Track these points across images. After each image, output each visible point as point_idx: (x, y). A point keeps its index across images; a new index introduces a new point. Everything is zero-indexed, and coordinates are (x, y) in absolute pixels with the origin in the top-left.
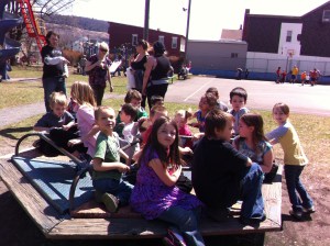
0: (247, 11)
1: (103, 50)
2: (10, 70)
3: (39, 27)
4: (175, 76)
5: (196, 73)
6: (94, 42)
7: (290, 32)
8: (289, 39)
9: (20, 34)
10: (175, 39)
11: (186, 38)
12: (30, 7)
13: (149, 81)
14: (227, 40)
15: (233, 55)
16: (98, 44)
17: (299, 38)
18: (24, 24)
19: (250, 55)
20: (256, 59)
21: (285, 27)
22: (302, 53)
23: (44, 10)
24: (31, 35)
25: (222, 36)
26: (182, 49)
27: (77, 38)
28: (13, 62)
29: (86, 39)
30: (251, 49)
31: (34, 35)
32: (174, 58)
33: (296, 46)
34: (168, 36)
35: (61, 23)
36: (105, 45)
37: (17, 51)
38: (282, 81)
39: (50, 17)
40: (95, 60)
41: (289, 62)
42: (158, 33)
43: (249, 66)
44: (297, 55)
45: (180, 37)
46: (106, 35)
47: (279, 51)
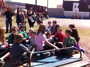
4: (45, 18)
5: (50, 17)
7: (76, 5)
8: (75, 7)
15: (60, 12)
16: (23, 10)
17: (78, 7)
18: (1, 5)
19: (65, 12)
20: (67, 13)
21: (74, 4)
22: (79, 11)
23: (7, 0)
25: (57, 7)
26: (46, 10)
30: (65, 10)
33: (77, 9)
34: (42, 7)
35: (12, 4)
41: (76, 13)
42: (39, 6)
43: (65, 15)
44: (78, 12)
45: (45, 7)
46: (25, 7)
47: (73, 10)
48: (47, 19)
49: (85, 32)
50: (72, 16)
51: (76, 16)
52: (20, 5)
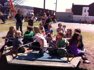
0: (73, 4)
1: (32, 15)
2: (6, 21)
3: (14, 9)
4: (52, 22)
7: (85, 10)
8: (85, 11)
9: (9, 11)
10: (52, 12)
11: (56, 11)
12: (11, 3)
13: (45, 23)
14: (67, 12)
15: (69, 16)
16: (31, 13)
17: (88, 11)
18: (10, 8)
19: (74, 16)
20: (76, 17)
21: (84, 8)
23: (16, 4)
24: (12, 11)
25: (66, 11)
26: (54, 14)
27: (25, 12)
29: (27, 12)
30: (74, 14)
31: (13, 11)
32: (52, 17)
33: (87, 13)
34: (51, 11)
35: (20, 8)
36: (33, 14)
37: (8, 15)
39: (17, 6)
40: (30, 18)
41: (85, 18)
42: (48, 10)
43: (74, 19)
44: (88, 16)
45: (54, 11)
46: (33, 11)
47: (82, 15)
48: (55, 23)
49: (91, 36)
52: (28, 9)
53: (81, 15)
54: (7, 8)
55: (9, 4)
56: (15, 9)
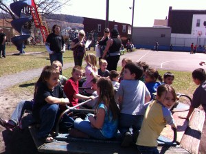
0: (170, 8)
1: (81, 35)
2: (25, 48)
3: (42, 22)
4: (125, 50)
5: (138, 48)
6: (74, 29)
7: (199, 20)
8: (198, 25)
9: (30, 26)
10: (124, 26)
11: (132, 26)
12: (36, 9)
14: (158, 26)
15: (163, 36)
16: (77, 31)
17: (205, 24)
18: (33, 20)
19: (173, 35)
20: (177, 38)
21: (195, 17)
23: (44, 11)
24: (37, 26)
25: (155, 24)
26: (129, 33)
27: (64, 28)
28: (26, 43)
29: (69, 28)
30: (173, 31)
31: (39, 26)
32: (125, 38)
34: (120, 25)
35: (55, 19)
37: (29, 36)
38: (194, 52)
39: (48, 16)
40: (77, 41)
41: (199, 40)
42: (114, 23)
43: (173, 42)
45: (127, 25)
46: (81, 25)
47: (192, 32)
48: (131, 51)
50: (192, 45)
51: (200, 46)
52: (72, 22)
53: (190, 33)
54: (26, 20)
55: (31, 11)
56: (44, 22)
